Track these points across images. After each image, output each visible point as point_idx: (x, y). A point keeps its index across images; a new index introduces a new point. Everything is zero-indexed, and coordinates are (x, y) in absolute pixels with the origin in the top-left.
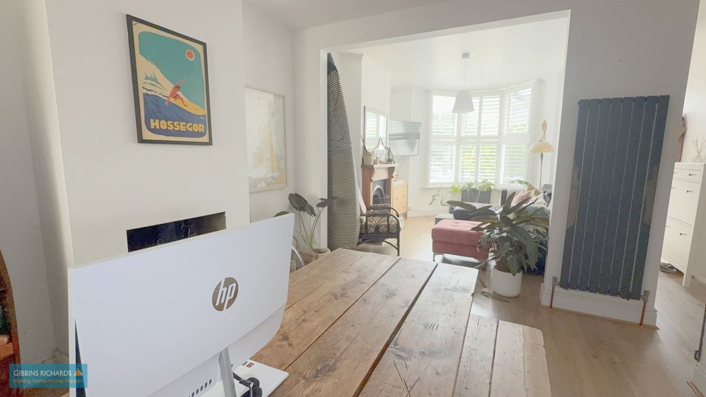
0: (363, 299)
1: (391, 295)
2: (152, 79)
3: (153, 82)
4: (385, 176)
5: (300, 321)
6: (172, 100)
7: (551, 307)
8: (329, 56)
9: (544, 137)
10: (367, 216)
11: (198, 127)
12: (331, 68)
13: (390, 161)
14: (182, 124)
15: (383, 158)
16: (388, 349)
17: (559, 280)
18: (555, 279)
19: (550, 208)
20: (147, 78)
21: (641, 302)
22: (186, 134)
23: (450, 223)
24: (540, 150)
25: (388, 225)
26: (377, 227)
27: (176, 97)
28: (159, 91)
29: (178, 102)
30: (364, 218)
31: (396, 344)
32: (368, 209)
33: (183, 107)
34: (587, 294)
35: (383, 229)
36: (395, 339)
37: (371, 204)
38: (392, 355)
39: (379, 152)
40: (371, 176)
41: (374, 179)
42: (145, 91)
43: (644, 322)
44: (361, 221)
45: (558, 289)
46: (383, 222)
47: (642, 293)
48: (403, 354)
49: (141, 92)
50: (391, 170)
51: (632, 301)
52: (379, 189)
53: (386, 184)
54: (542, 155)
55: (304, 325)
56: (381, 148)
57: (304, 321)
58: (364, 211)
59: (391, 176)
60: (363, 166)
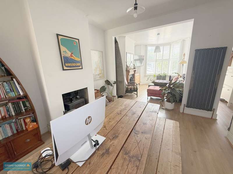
0: (126, 115)
1: (134, 114)
2: (65, 52)
3: (65, 53)
4: (133, 73)
5: (109, 122)
6: (71, 57)
7: (183, 113)
8: (115, 38)
9: (184, 59)
10: (128, 85)
11: (78, 64)
12: (116, 42)
13: (134, 68)
14: (74, 64)
15: (132, 68)
16: (133, 131)
17: (186, 105)
18: (185, 105)
19: (184, 83)
20: (64, 52)
21: (212, 112)
22: (76, 66)
23: (153, 88)
24: (182, 63)
25: (134, 88)
26: (131, 89)
27: (72, 56)
28: (67, 55)
29: (73, 58)
30: (127, 86)
31: (135, 129)
32: (128, 83)
33: (74, 59)
34: (195, 109)
35: (133, 89)
36: (135, 128)
37: (129, 82)
38: (134, 133)
39: (131, 66)
40: (129, 73)
41: (130, 74)
42: (63, 56)
43: (213, 118)
44: (126, 87)
45: (185, 107)
46: (133, 87)
47: (213, 109)
48: (137, 133)
49: (62, 56)
50: (135, 71)
51: (209, 112)
52: (131, 77)
53: (133, 75)
54: (183, 65)
55: (110, 123)
56: (132, 64)
57: (110, 122)
58: (127, 84)
59: (135, 73)
60: (126, 70)
